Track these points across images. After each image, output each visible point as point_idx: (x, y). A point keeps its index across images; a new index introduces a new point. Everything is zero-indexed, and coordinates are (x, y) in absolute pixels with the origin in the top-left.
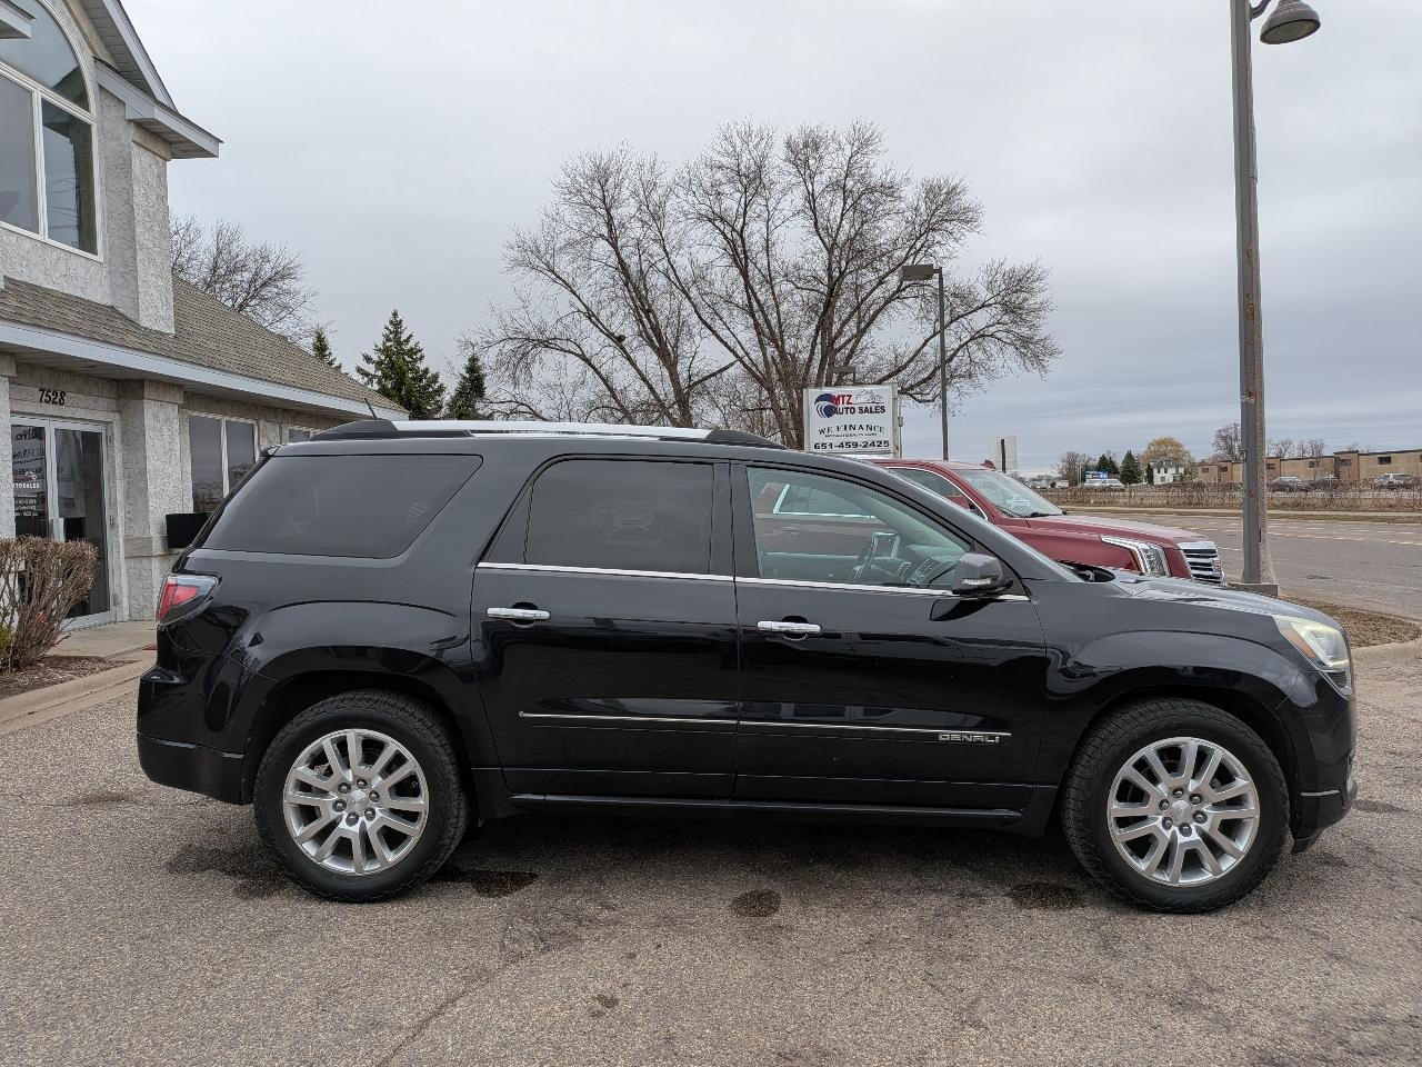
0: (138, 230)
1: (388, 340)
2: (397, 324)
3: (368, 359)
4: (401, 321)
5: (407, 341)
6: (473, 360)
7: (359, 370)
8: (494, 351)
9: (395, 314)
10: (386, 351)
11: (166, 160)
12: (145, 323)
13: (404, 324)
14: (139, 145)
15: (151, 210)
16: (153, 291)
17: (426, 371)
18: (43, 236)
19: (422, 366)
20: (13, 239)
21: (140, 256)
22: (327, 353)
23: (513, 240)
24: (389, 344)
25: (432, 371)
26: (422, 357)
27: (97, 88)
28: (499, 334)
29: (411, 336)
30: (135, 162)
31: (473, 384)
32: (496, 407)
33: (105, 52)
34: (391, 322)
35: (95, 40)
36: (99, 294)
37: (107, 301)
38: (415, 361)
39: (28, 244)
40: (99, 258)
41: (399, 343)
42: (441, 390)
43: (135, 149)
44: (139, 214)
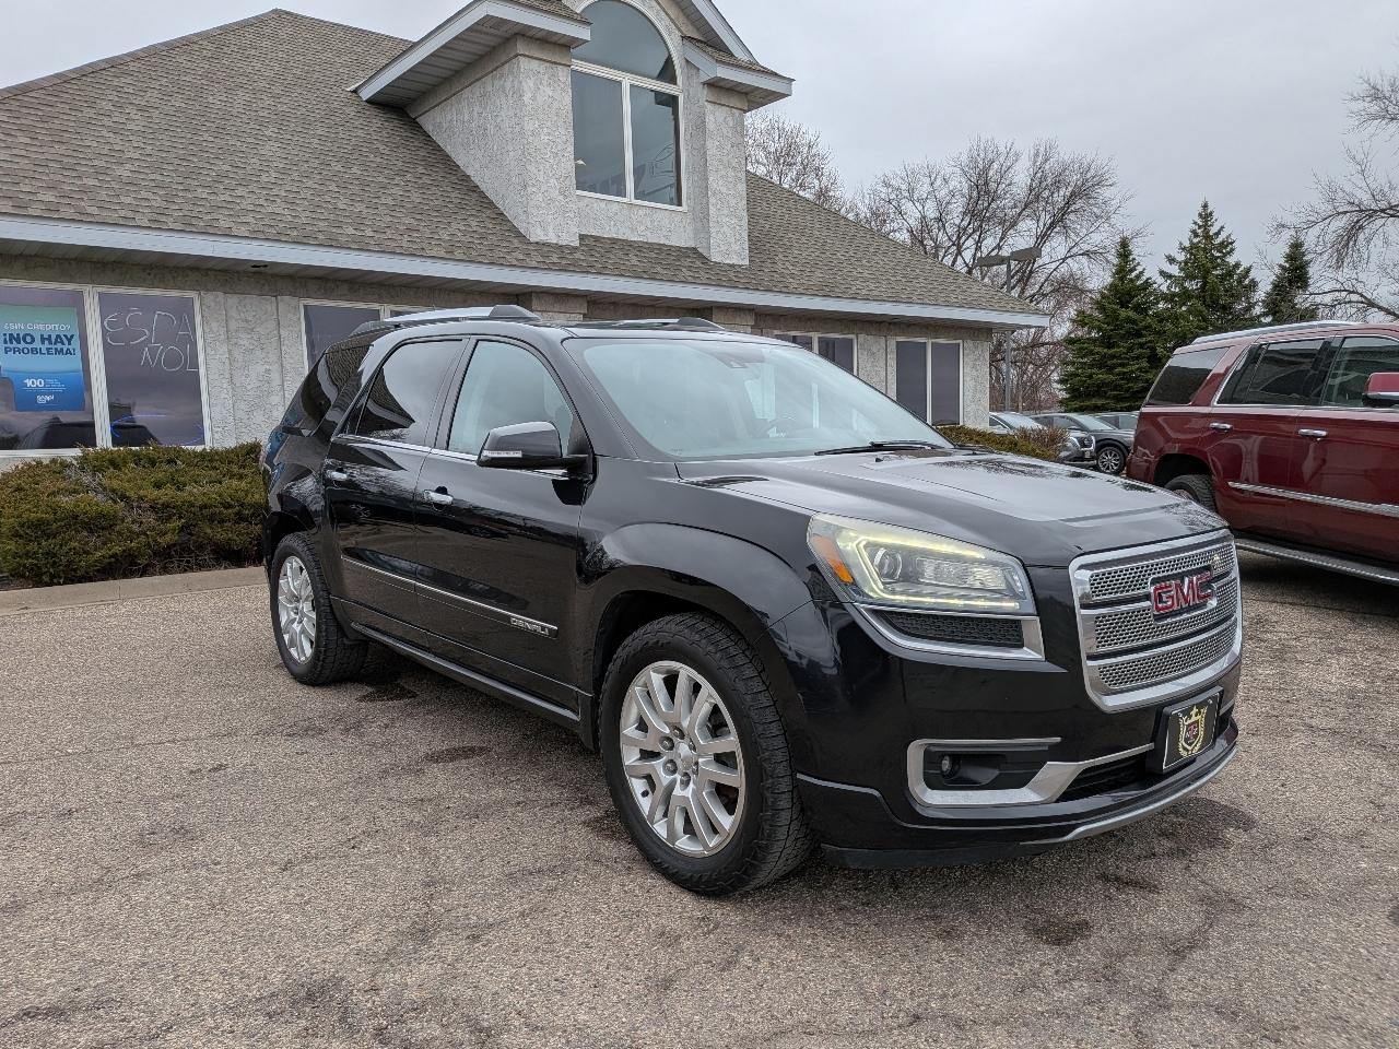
0: (711, 179)
1: (1196, 235)
2: (1206, 216)
3: (1171, 260)
4: (1211, 214)
5: (1218, 234)
6: (1296, 246)
7: (1162, 273)
8: (1315, 231)
9: (1205, 206)
10: (1192, 249)
11: (745, 112)
12: (716, 257)
13: (1215, 216)
14: (715, 103)
15: (725, 159)
16: (725, 229)
17: (1237, 265)
18: (630, 197)
19: (1231, 260)
20: (603, 205)
21: (712, 200)
22: (1131, 257)
23: (1361, 89)
24: (1195, 240)
25: (1245, 264)
26: (1232, 250)
27: (684, 62)
28: (1327, 209)
29: (1222, 228)
30: (710, 119)
31: (1295, 273)
32: (1318, 299)
33: (690, 27)
34: (1200, 215)
35: (681, 20)
36: (682, 238)
37: (691, 244)
38: (1225, 255)
39: (615, 207)
40: (684, 208)
41: (1207, 237)
42: (1254, 284)
43: (709, 106)
44: (712, 164)
